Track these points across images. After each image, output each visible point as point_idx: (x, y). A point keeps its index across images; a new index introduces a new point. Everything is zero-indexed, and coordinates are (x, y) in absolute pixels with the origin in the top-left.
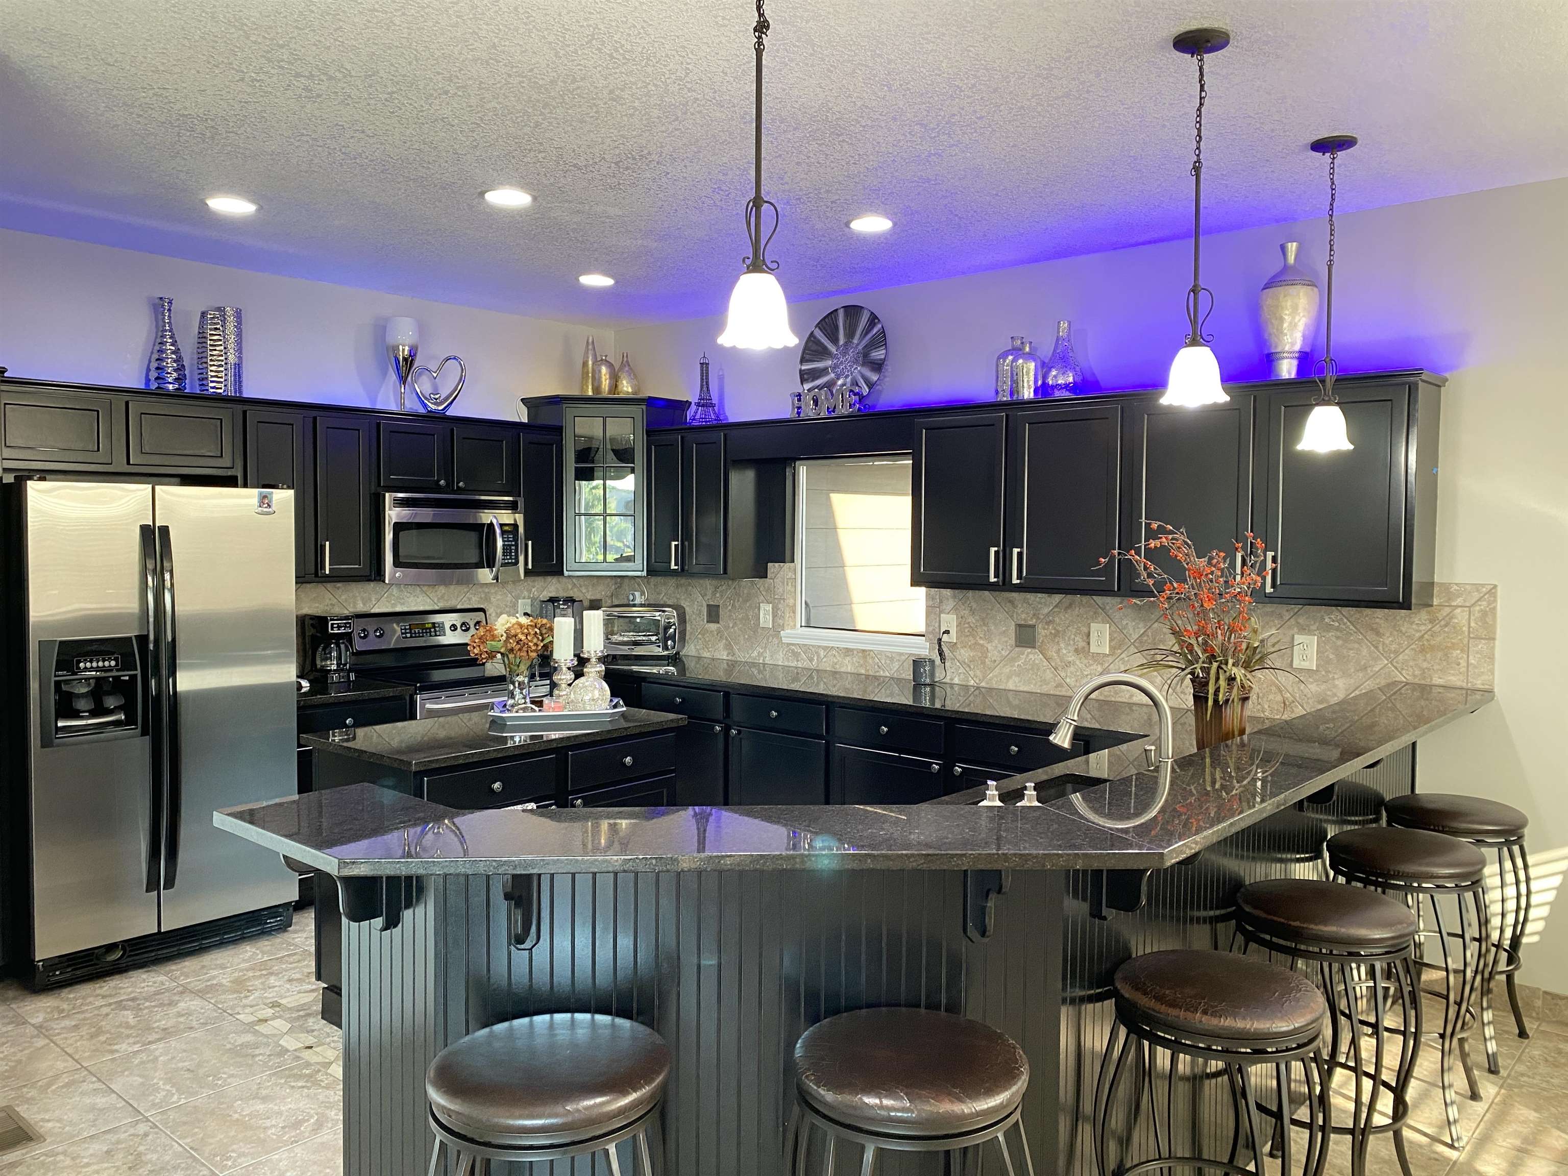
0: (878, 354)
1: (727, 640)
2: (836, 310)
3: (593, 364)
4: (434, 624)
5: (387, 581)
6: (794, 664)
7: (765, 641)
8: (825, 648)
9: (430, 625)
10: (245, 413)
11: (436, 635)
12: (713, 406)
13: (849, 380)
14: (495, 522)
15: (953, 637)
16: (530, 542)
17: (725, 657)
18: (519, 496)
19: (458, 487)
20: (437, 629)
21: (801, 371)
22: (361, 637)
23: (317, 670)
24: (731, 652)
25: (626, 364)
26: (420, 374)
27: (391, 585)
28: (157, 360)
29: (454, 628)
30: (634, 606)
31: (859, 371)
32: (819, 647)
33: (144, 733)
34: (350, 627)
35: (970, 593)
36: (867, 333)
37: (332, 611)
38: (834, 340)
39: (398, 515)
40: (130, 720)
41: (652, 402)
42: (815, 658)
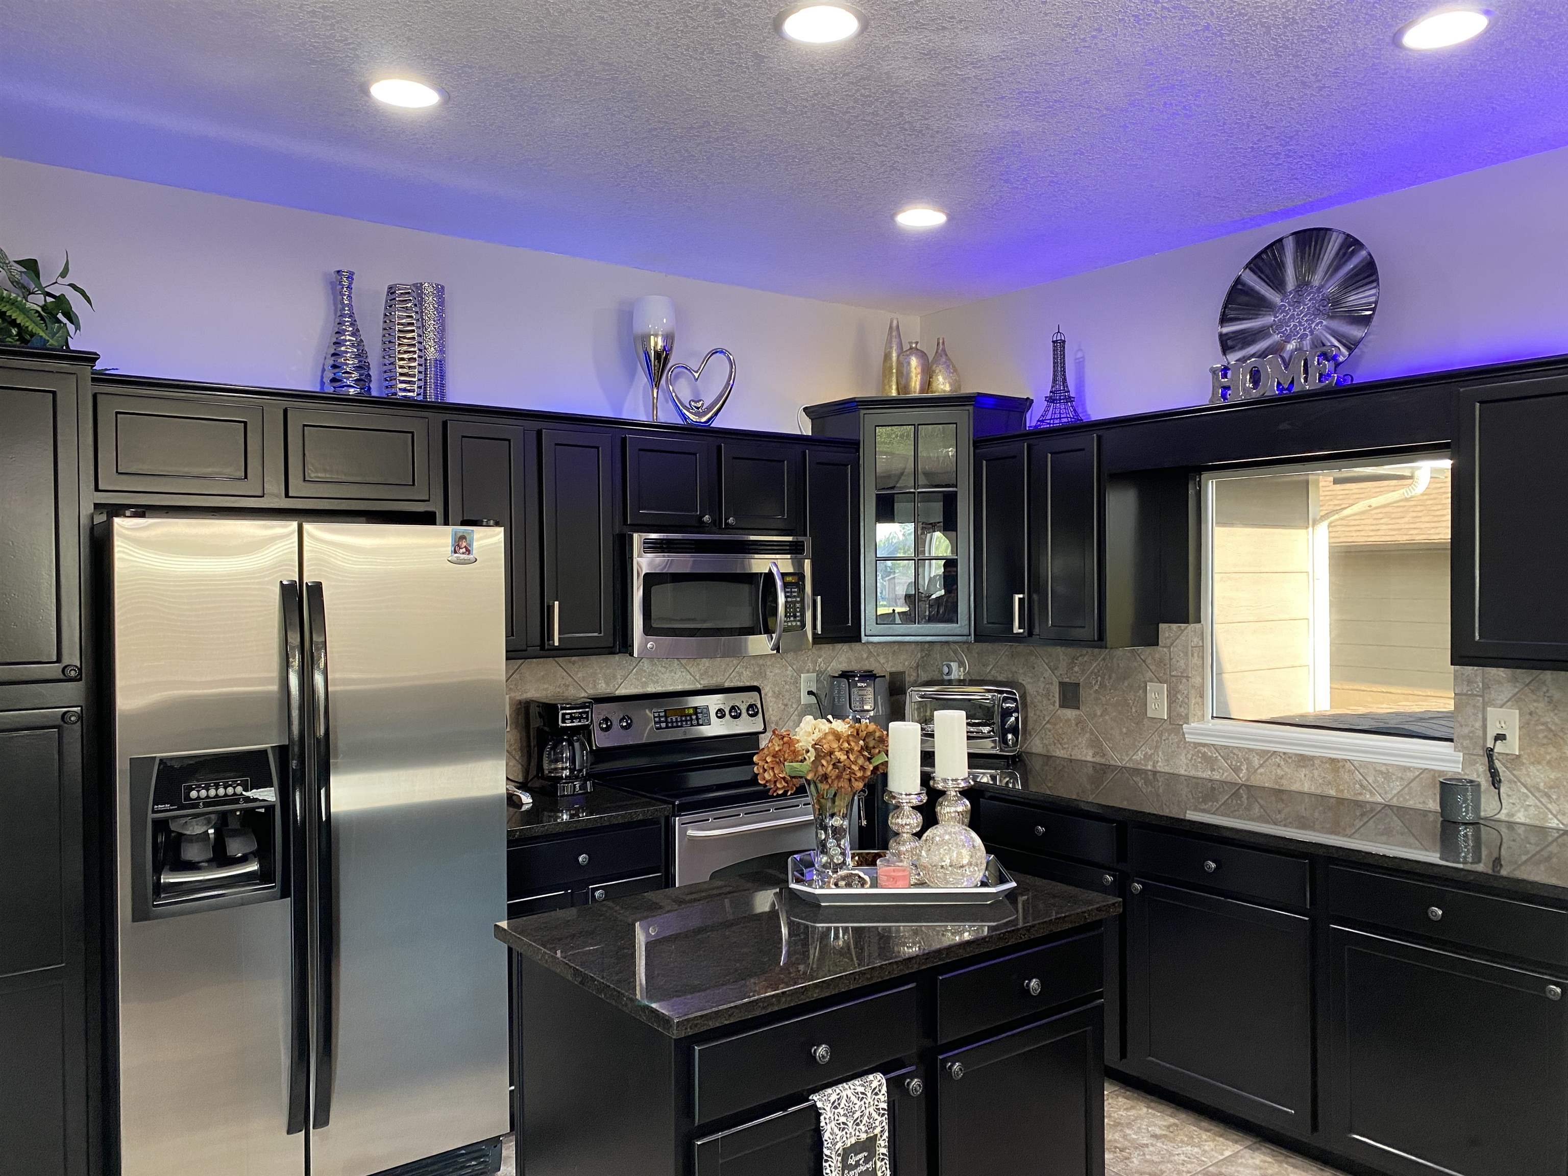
0: (1358, 298)
1: (1092, 733)
2: (1280, 240)
3: (898, 356)
4: (696, 708)
5: (635, 655)
6: (1207, 774)
7: (1156, 738)
8: (1262, 753)
9: (691, 711)
10: (445, 424)
11: (699, 725)
12: (1069, 399)
13: (1307, 343)
14: (774, 570)
15: (1513, 745)
16: (819, 597)
17: (1089, 758)
18: (805, 535)
19: (726, 524)
20: (699, 717)
21: (1221, 335)
22: (602, 729)
23: (544, 778)
24: (1100, 751)
25: (942, 352)
26: (677, 377)
27: (641, 658)
28: (333, 355)
29: (721, 714)
30: (950, 682)
31: (1326, 326)
32: (1251, 750)
33: (284, 894)
34: (587, 718)
35: (1548, 675)
36: (1337, 269)
37: (566, 694)
38: (1278, 284)
39: (650, 564)
40: (264, 876)
41: (980, 401)
42: (1244, 767)
